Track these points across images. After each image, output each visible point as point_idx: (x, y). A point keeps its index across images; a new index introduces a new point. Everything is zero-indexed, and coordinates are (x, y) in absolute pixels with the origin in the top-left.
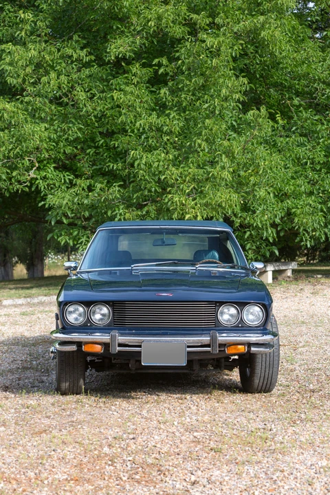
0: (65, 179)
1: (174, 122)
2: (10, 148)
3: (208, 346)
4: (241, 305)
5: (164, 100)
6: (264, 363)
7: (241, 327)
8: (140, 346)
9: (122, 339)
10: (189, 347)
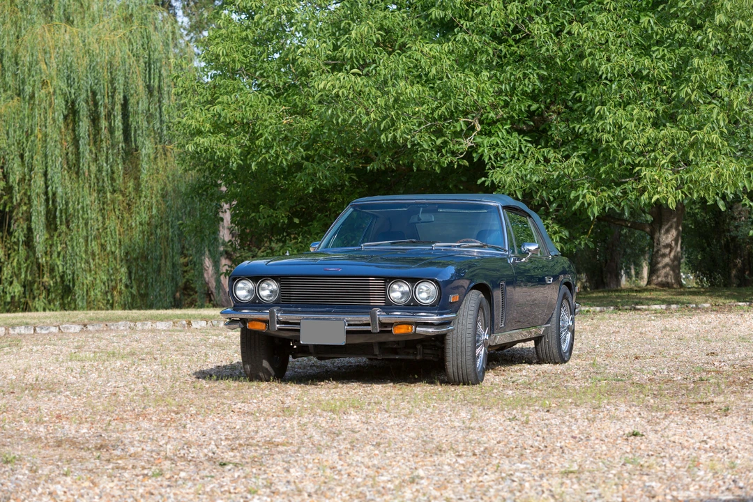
0: (520, 147)
1: (659, 64)
2: (434, 106)
3: (368, 325)
4: (413, 281)
5: (650, 32)
6: (455, 349)
7: (413, 305)
8: (299, 324)
9: (281, 316)
10: (349, 325)
